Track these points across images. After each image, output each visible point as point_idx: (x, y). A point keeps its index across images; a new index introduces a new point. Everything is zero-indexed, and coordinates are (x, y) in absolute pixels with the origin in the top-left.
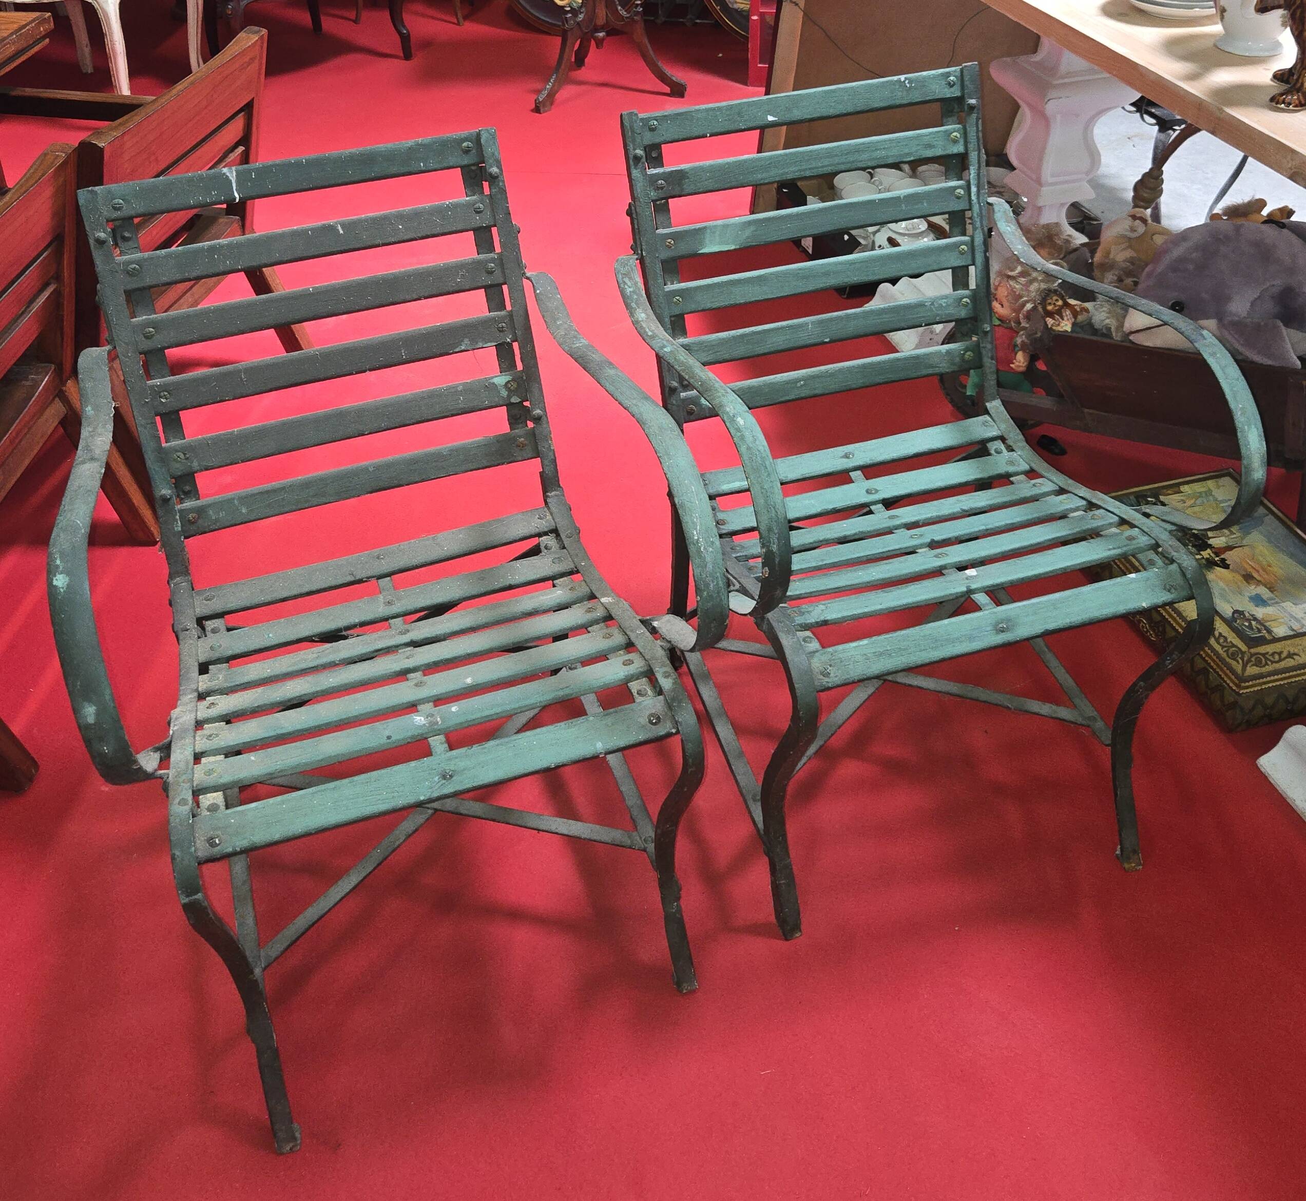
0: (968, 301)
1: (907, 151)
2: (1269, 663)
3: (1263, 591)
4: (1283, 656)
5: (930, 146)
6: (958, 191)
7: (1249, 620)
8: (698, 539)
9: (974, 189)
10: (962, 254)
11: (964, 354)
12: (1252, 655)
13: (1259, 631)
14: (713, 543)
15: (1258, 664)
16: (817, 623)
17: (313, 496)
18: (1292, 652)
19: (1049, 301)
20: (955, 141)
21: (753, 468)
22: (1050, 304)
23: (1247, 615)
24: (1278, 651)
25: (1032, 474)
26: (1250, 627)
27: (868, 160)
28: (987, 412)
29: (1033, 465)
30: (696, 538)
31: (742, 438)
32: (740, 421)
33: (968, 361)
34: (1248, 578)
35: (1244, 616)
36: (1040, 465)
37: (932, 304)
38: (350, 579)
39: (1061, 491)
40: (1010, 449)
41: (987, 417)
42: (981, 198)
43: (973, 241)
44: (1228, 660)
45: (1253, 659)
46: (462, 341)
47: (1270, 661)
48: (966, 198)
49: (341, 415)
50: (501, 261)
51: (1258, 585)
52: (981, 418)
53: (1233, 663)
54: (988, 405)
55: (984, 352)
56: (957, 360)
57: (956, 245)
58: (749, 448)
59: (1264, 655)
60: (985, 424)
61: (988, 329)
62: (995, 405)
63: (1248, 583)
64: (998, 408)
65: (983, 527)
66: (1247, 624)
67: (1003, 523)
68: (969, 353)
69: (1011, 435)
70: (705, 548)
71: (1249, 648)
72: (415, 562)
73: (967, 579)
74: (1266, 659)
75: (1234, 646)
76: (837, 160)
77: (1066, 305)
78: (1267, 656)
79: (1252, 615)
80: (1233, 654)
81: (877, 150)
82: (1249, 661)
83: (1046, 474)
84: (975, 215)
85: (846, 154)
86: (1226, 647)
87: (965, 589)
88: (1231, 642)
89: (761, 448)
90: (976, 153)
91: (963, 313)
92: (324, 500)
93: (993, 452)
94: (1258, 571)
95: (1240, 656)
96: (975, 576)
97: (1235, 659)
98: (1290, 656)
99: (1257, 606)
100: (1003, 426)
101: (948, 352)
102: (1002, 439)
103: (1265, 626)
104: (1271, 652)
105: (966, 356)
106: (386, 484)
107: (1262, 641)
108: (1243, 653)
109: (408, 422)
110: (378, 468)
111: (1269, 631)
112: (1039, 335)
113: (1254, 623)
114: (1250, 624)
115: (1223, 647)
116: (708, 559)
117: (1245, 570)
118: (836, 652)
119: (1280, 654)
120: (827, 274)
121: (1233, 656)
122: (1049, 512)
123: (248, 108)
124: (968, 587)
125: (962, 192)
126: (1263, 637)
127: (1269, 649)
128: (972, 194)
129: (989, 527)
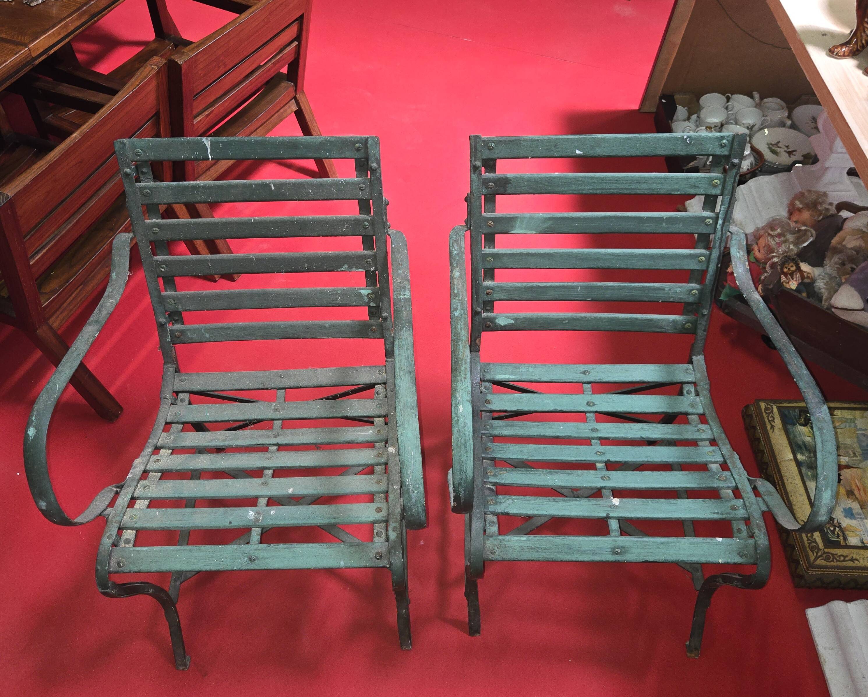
0: (697, 292)
1: (676, 187)
2: (835, 561)
3: (855, 506)
4: (847, 559)
5: (695, 187)
6: (708, 220)
7: (835, 526)
8: (409, 485)
9: (720, 221)
10: (701, 262)
11: (685, 324)
12: (824, 553)
13: (838, 536)
14: (418, 488)
15: (827, 559)
16: (502, 513)
17: (247, 335)
18: (854, 557)
19: (786, 266)
20: (715, 186)
21: (457, 445)
22: (786, 267)
23: (836, 522)
24: (845, 555)
25: (703, 419)
26: (833, 532)
27: (646, 189)
28: (690, 362)
29: (707, 412)
30: (407, 483)
31: (457, 422)
32: (461, 408)
33: (687, 329)
34: (850, 493)
35: (833, 522)
36: (711, 414)
37: (670, 290)
38: (261, 386)
39: (713, 442)
40: (697, 394)
41: (690, 366)
42: (724, 228)
43: (710, 255)
44: (808, 549)
45: (824, 556)
46: (343, 265)
47: (836, 559)
48: (713, 226)
49: (265, 294)
50: (372, 223)
51: (854, 501)
52: (686, 366)
53: (810, 553)
54: (694, 358)
55: (699, 326)
56: (680, 326)
57: (698, 256)
58: (459, 431)
59: (833, 555)
60: (687, 371)
61: (706, 313)
62: (699, 359)
63: (848, 497)
64: (699, 360)
65: (646, 460)
66: (832, 529)
67: (660, 460)
68: (689, 324)
69: (702, 383)
70: (412, 490)
71: (825, 548)
72: (300, 384)
73: (610, 507)
74: (834, 558)
75: (815, 542)
76: (622, 186)
77: (799, 269)
78: (835, 556)
79: (839, 523)
80: (813, 547)
81: (653, 183)
82: (821, 556)
83: (711, 423)
84: (717, 239)
85: (630, 183)
86: (810, 540)
87: (605, 515)
88: (815, 539)
89: (467, 433)
90: (729, 197)
91: (691, 299)
92: (254, 338)
93: (685, 392)
94: (859, 490)
95: (816, 550)
96: (617, 506)
97: (812, 551)
98: (852, 560)
99: (846, 517)
100: (699, 375)
101: (673, 321)
102: (695, 384)
103: (844, 534)
104: (839, 554)
105: (686, 326)
106: (291, 336)
107: (836, 545)
108: (819, 549)
109: (306, 306)
110: (285, 327)
111: (845, 539)
112: (771, 287)
113: (837, 529)
114: (835, 529)
115: (808, 540)
116: (413, 496)
117: (851, 486)
118: (504, 540)
119: (845, 557)
120: (598, 259)
121: (812, 549)
122: (695, 460)
123: (300, 19)
124: (608, 514)
125: (711, 222)
126: (839, 542)
127: (839, 552)
128: (718, 225)
129: (649, 460)
